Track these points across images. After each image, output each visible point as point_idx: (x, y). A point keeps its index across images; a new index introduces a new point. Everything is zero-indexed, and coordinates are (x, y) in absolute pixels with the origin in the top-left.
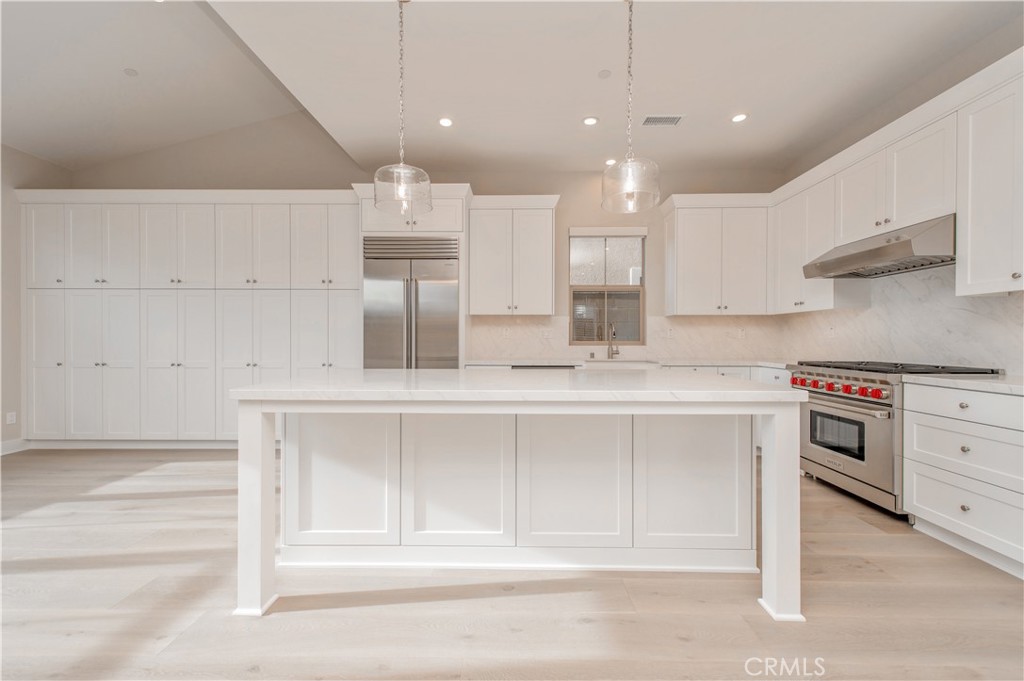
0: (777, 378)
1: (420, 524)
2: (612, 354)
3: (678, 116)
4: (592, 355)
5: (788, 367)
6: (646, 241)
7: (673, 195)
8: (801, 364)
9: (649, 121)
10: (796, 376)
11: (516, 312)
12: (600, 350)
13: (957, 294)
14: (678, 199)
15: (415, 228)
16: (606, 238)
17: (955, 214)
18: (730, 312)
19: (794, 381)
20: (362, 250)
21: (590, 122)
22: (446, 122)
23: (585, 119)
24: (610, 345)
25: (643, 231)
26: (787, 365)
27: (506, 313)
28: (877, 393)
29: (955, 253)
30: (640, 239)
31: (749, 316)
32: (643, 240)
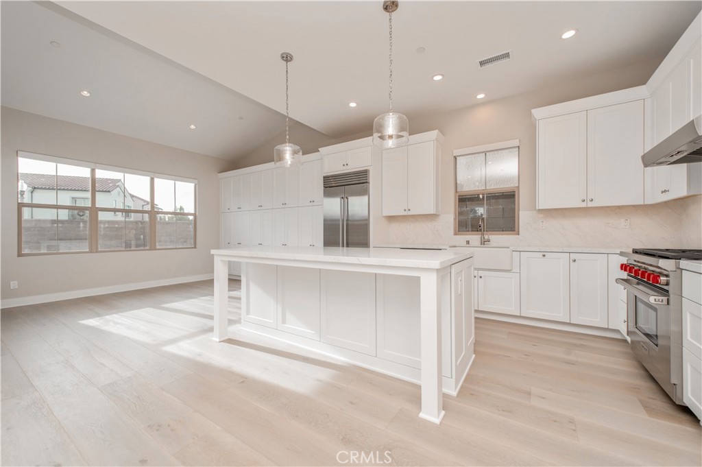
1: (284, 322)
2: (484, 242)
3: (507, 52)
4: (468, 242)
7: (532, 110)
8: (636, 252)
9: (482, 63)
11: (409, 213)
12: (475, 238)
14: (537, 113)
15: (348, 167)
16: (486, 153)
18: (595, 204)
20: (323, 183)
21: (438, 78)
22: (353, 105)
23: (433, 77)
24: (483, 235)
25: (516, 143)
26: (621, 252)
27: (402, 214)
31: (634, 206)
32: (518, 150)
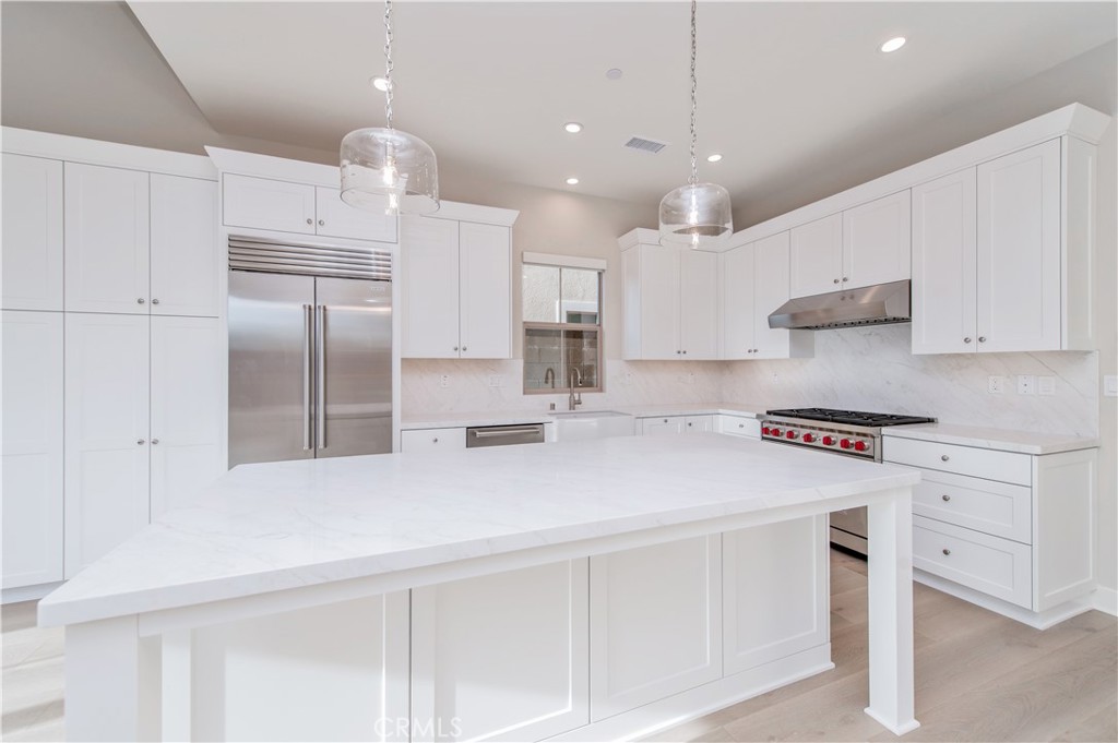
0: (741, 426)
2: (574, 404)
3: (663, 142)
4: (553, 407)
5: (758, 417)
6: (604, 276)
7: (638, 230)
8: (769, 413)
9: (634, 143)
10: (765, 425)
11: (464, 355)
12: (561, 399)
13: (913, 353)
15: (321, 230)
16: (561, 267)
17: (910, 281)
18: (689, 357)
19: (765, 431)
20: (225, 256)
21: (573, 129)
23: (568, 124)
24: (572, 394)
25: (602, 264)
26: (754, 414)
27: (451, 356)
28: (860, 446)
29: (910, 315)
30: (596, 273)
32: (600, 273)
